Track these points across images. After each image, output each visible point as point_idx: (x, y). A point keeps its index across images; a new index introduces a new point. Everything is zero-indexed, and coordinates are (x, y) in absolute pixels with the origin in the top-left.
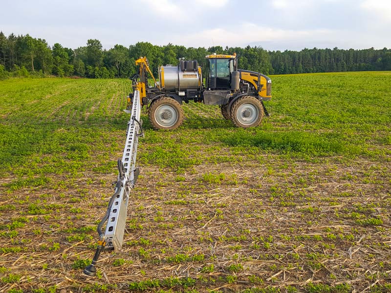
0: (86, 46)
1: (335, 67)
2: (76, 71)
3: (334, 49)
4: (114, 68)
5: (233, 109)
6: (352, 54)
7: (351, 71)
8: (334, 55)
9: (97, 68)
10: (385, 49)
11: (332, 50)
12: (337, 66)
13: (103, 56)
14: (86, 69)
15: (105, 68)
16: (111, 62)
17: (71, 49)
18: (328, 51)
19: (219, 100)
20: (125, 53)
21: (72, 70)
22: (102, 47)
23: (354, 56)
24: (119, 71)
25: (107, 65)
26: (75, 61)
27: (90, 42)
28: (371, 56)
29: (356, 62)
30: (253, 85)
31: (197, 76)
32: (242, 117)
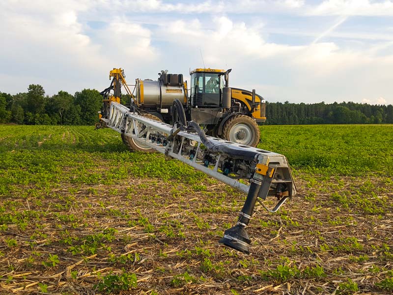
0: (27, 92)
1: (287, 120)
2: (14, 117)
3: (285, 103)
4: (57, 115)
5: (226, 129)
6: (303, 108)
7: (303, 124)
8: (286, 108)
9: (38, 115)
10: (335, 103)
11: (283, 103)
12: (289, 120)
13: (45, 102)
14: (25, 115)
15: (47, 115)
16: (54, 108)
17: (9, 95)
18: (279, 104)
19: (208, 119)
20: (70, 100)
21: (9, 117)
22: (44, 92)
23: (305, 110)
24: (63, 118)
25: (49, 112)
26: (13, 107)
27: (31, 87)
28: (322, 109)
29: (308, 116)
30: (245, 105)
31: (183, 91)
32: (235, 139)
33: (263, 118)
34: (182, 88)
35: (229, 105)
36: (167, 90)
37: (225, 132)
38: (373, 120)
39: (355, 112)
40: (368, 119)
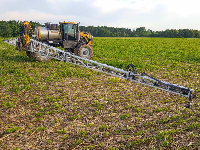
5: (79, 50)
6: (84, 28)
10: (99, 26)
19: (71, 46)
30: (85, 39)
31: (59, 33)
32: (83, 54)
33: (92, 44)
34: (58, 31)
35: (79, 39)
36: (51, 32)
37: (79, 52)
38: (115, 35)
39: (107, 31)
40: (113, 35)
